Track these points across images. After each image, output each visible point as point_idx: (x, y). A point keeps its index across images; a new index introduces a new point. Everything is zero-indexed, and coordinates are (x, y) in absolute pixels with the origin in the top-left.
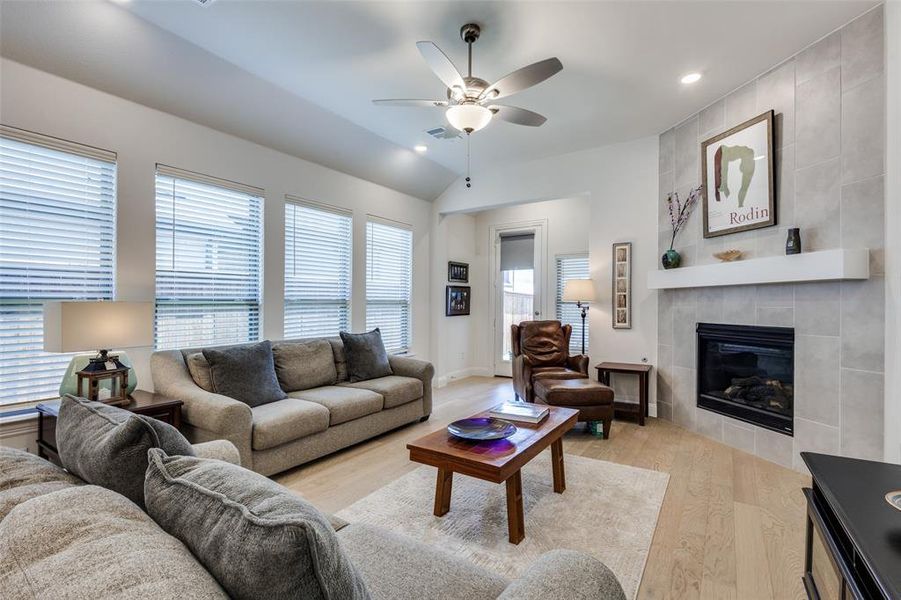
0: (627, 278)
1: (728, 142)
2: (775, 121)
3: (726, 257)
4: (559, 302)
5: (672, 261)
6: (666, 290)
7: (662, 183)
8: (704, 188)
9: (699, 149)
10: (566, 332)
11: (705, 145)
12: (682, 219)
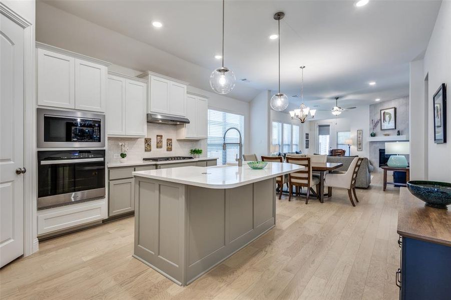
0: (361, 138)
1: (386, 111)
2: (395, 109)
3: (386, 135)
4: (337, 144)
5: (373, 135)
6: (372, 142)
7: (370, 116)
8: (381, 120)
9: (380, 111)
10: (344, 152)
11: (381, 110)
12: (375, 126)
